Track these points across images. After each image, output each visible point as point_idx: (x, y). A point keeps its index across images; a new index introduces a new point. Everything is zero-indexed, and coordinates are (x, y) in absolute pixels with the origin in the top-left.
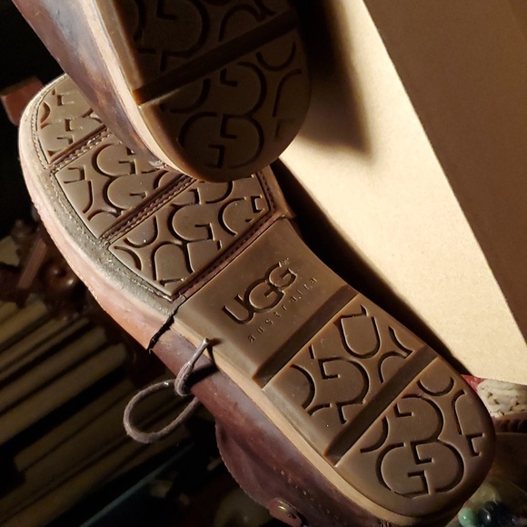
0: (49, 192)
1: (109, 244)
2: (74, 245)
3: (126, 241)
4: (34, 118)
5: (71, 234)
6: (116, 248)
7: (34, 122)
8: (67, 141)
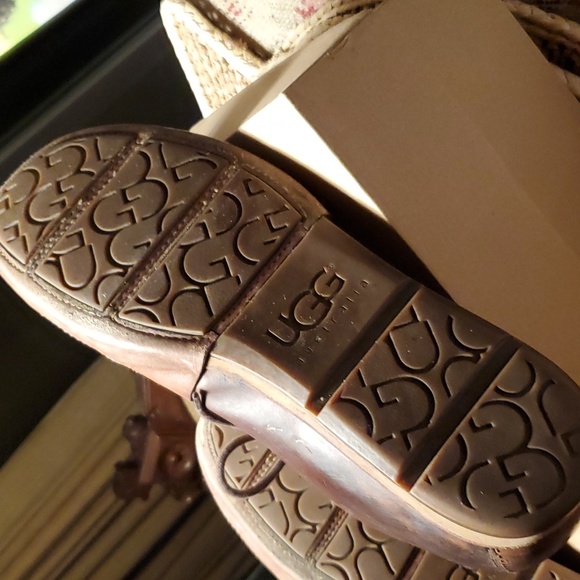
0: (249, 519)
1: (315, 561)
2: (285, 568)
3: (329, 556)
4: (211, 443)
5: (279, 558)
6: (322, 564)
7: (212, 447)
8: (248, 463)
